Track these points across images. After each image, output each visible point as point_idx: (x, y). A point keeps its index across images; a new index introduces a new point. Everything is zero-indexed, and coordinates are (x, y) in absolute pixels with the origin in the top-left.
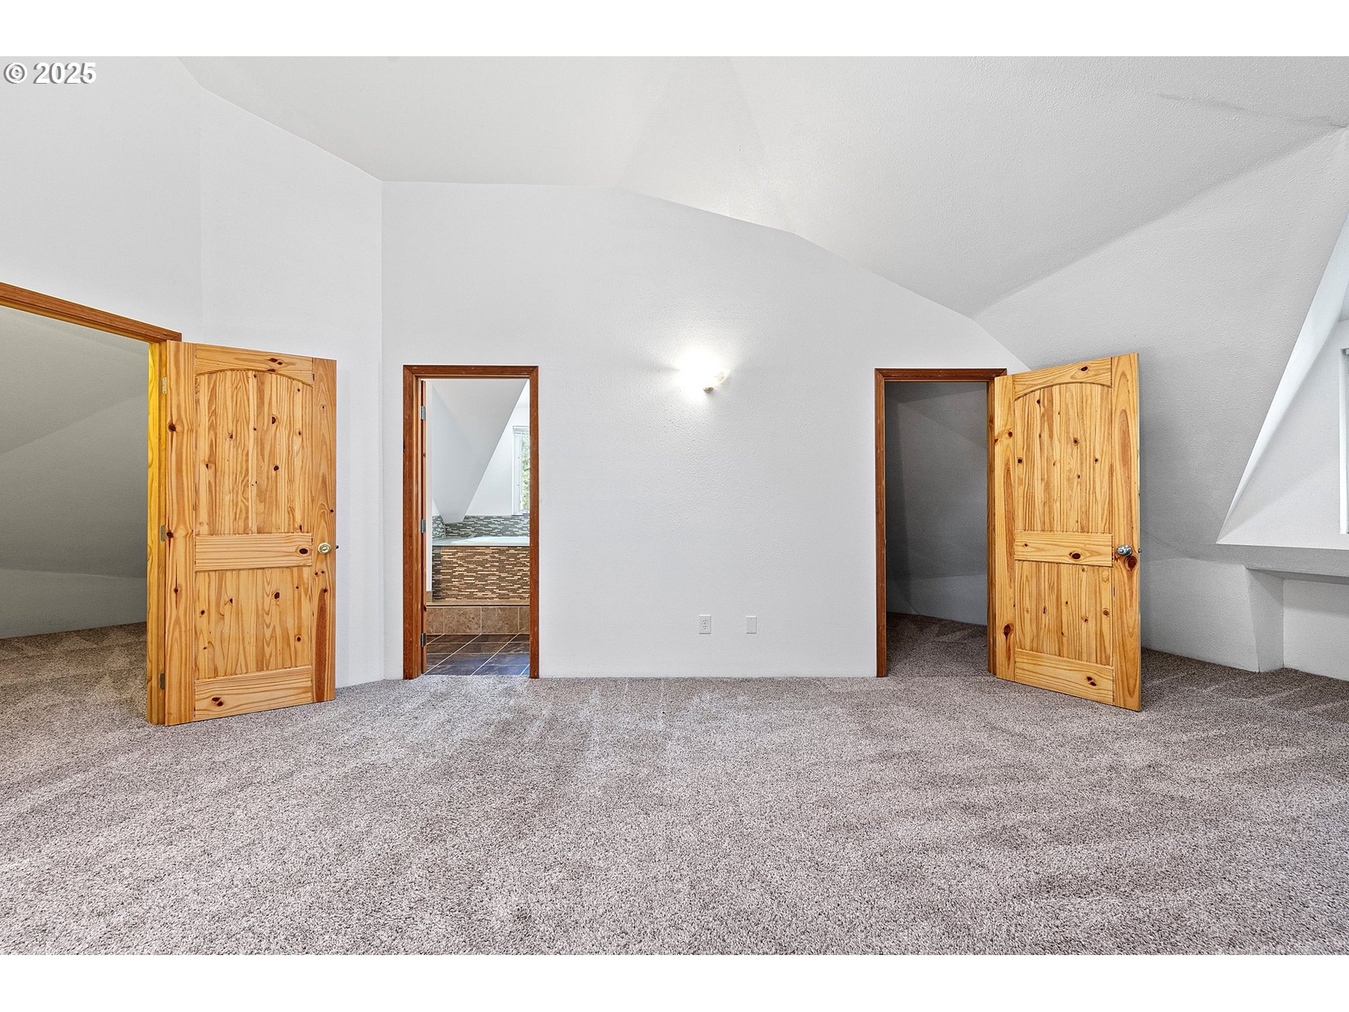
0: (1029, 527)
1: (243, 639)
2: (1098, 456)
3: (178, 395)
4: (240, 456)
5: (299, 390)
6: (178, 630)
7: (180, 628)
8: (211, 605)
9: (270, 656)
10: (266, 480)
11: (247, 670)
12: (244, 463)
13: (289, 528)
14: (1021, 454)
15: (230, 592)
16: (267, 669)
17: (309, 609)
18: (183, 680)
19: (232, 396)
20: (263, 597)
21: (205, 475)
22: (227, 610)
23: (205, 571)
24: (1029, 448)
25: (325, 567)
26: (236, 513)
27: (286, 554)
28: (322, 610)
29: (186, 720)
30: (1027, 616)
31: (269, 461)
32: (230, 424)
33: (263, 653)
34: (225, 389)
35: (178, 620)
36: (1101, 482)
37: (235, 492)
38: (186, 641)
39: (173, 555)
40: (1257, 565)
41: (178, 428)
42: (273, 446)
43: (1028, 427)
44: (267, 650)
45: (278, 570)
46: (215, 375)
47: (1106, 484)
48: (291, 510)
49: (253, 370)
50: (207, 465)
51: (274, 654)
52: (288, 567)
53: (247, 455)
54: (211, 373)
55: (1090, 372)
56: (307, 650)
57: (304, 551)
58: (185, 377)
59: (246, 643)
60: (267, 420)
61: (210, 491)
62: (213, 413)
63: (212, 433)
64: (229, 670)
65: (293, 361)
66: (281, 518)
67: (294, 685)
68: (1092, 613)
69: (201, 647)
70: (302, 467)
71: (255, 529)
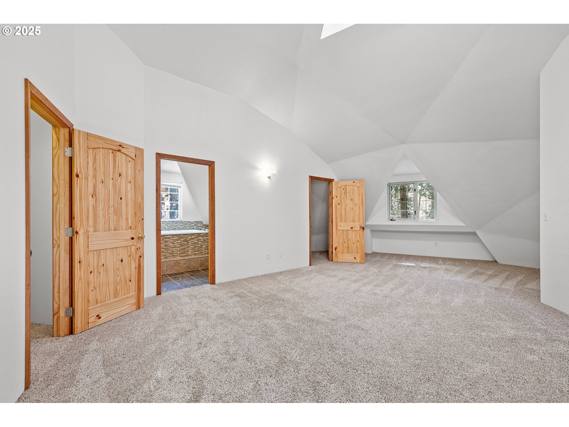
0: (341, 221)
1: (108, 283)
2: (357, 204)
3: (80, 158)
4: (106, 192)
5: (130, 161)
6: (81, 283)
7: (82, 281)
8: (95, 268)
9: (119, 291)
10: (117, 204)
11: (110, 299)
12: (108, 195)
13: (126, 228)
14: (339, 202)
15: (103, 261)
16: (118, 297)
17: (134, 265)
18: (83, 308)
19: (103, 161)
20: (116, 262)
21: (91, 201)
22: (101, 270)
23: (92, 251)
24: (341, 201)
25: (140, 245)
26: (105, 221)
27: (126, 240)
28: (139, 266)
29: (84, 329)
30: (340, 244)
31: (118, 195)
32: (102, 175)
33: (117, 290)
34: (100, 158)
35: (80, 278)
36: (357, 210)
37: (104, 210)
38: (84, 288)
39: (78, 244)
40: (372, 229)
41: (80, 176)
42: (120, 188)
43: (341, 195)
44: (118, 288)
45: (122, 248)
46: (95, 150)
47: (358, 210)
48: (127, 219)
49: (111, 149)
50: (92, 196)
51: (121, 289)
52: (126, 247)
53: (109, 192)
54: (94, 148)
55: (355, 183)
56: (133, 285)
57: (132, 238)
58: (83, 150)
59: (110, 285)
60: (117, 175)
61: (94, 210)
62: (95, 169)
63: (94, 179)
64: (102, 301)
65: (128, 147)
66: (123, 223)
67: (129, 303)
68: (355, 242)
69: (91, 290)
70: (131, 198)
71: (113, 229)
